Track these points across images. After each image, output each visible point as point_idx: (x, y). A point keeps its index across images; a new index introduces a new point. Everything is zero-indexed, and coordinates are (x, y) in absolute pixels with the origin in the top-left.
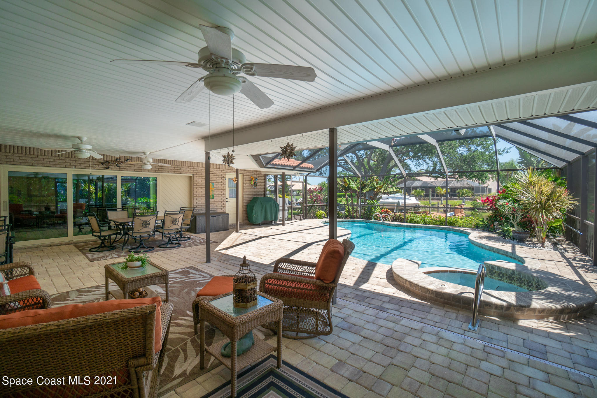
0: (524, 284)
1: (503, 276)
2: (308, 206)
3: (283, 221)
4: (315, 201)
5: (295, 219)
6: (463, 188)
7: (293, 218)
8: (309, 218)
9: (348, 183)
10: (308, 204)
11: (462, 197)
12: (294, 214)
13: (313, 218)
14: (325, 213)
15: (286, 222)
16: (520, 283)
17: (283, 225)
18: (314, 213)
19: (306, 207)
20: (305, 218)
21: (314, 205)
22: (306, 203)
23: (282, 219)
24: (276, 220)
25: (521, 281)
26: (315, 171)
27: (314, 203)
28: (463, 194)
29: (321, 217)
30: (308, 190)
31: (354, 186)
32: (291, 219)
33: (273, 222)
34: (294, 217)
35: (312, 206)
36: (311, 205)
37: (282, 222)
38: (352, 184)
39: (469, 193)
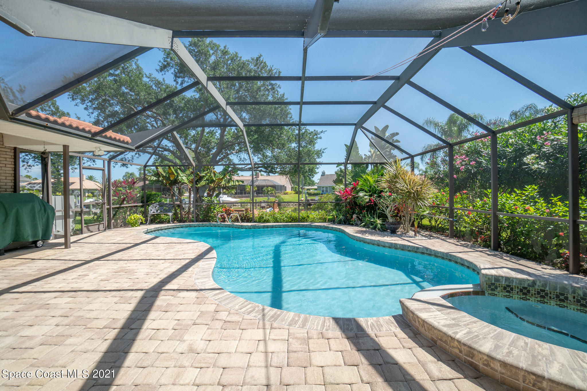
0: (550, 297)
1: (512, 289)
2: (113, 208)
3: (65, 236)
4: (124, 199)
5: (89, 230)
6: (268, 186)
7: (85, 229)
8: (116, 227)
9: (176, 174)
10: (113, 204)
11: (267, 194)
12: (87, 222)
13: (121, 226)
14: (142, 218)
15: (73, 239)
16: (542, 297)
17: (66, 245)
18: (125, 218)
19: (109, 210)
20: (109, 227)
21: (122, 206)
22: (109, 204)
23: (62, 233)
24: (46, 235)
25: (543, 294)
26: (133, 148)
27: (122, 203)
28: (268, 191)
29: (136, 223)
30: (112, 183)
31: (184, 178)
32: (81, 232)
33: (40, 243)
34: (87, 227)
35: (118, 208)
36: (118, 206)
37: (62, 240)
38: (181, 175)
39: (273, 190)
